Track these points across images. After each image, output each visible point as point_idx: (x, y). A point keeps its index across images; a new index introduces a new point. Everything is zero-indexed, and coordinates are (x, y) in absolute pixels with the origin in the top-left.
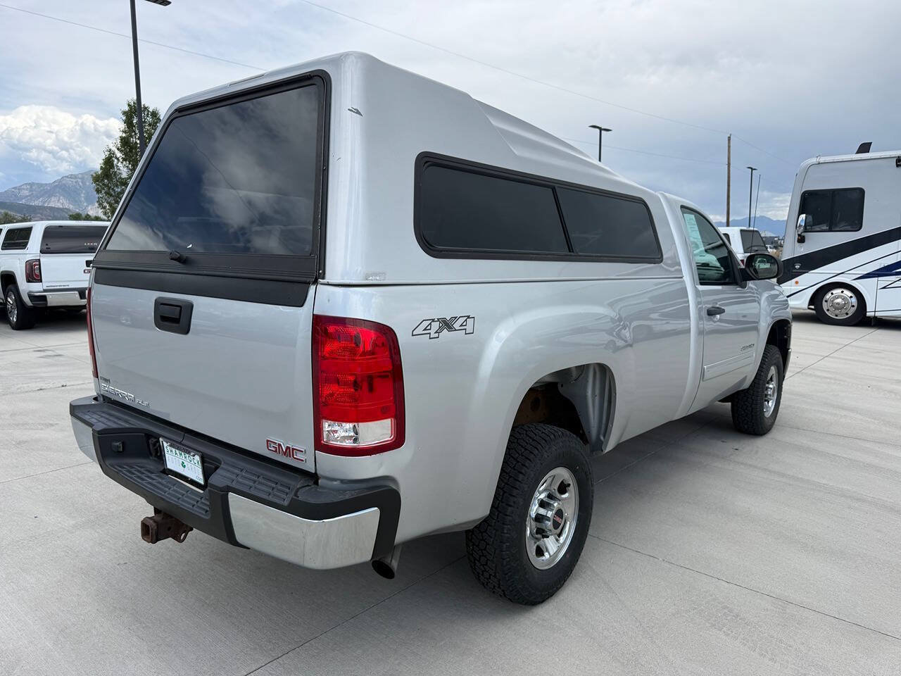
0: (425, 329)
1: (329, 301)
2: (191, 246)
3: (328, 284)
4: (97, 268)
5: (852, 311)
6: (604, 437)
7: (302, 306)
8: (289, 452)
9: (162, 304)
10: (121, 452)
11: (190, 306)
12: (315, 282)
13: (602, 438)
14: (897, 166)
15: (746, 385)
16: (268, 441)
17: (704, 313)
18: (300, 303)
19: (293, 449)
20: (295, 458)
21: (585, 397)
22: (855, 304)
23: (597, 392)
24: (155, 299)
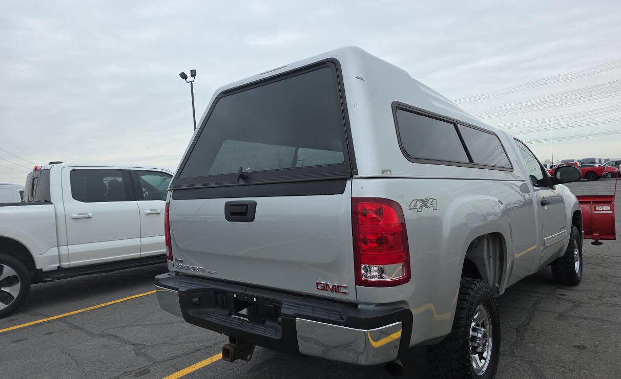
0: (415, 206)
1: (362, 188)
2: (249, 168)
3: (361, 178)
4: (174, 190)
6: (499, 284)
7: (342, 193)
8: (336, 289)
9: (231, 205)
10: (198, 304)
11: (255, 204)
12: (351, 177)
13: (497, 285)
15: (563, 253)
16: (317, 283)
17: (540, 204)
18: (341, 191)
19: (339, 286)
20: (340, 292)
21: (483, 258)
23: (491, 254)
24: (225, 203)
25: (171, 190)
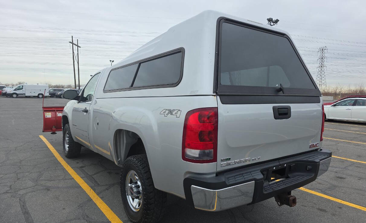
11: (290, 108)
24: (272, 107)
25: (217, 95)
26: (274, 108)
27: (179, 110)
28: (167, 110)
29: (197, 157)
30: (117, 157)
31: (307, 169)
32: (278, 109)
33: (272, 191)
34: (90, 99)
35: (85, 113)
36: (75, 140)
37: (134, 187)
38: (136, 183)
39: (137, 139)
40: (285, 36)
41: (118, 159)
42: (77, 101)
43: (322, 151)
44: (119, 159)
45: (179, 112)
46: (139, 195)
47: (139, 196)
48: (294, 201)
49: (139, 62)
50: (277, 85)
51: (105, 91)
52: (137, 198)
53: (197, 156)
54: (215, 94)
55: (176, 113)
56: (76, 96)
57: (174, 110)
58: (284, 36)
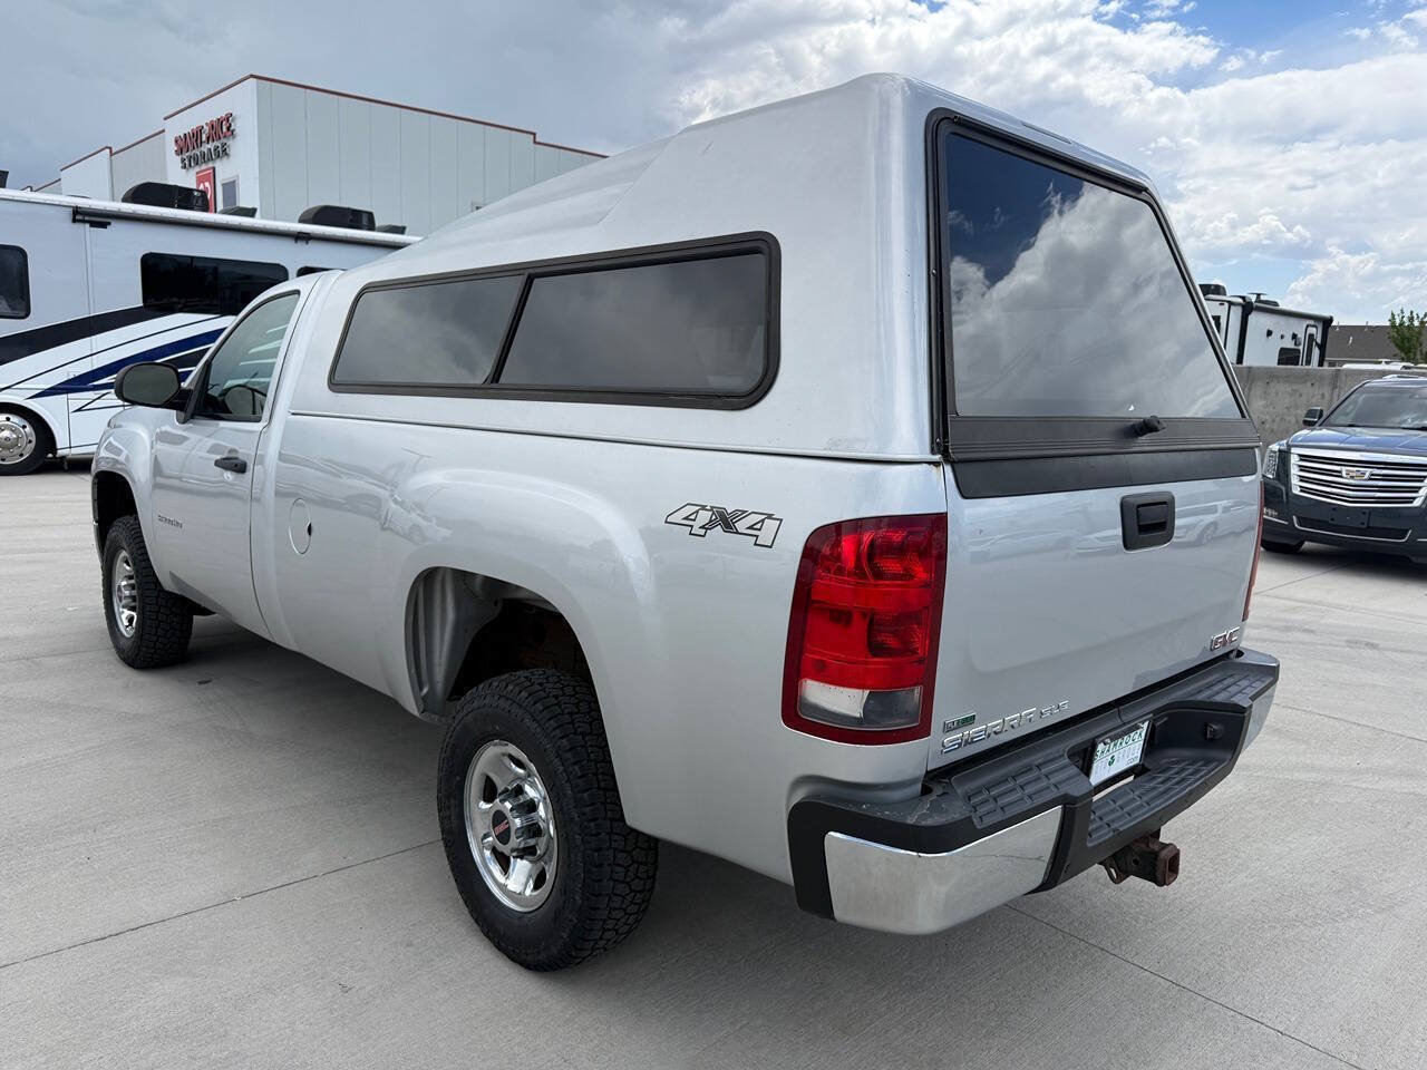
5: (28, 450)
14: (74, 221)
22: (33, 439)
24: (1119, 501)
25: (947, 459)
26: (1124, 505)
27: (770, 516)
28: (703, 508)
29: (855, 718)
30: (418, 680)
31: (1208, 736)
32: (1139, 506)
33: (1111, 834)
34: (254, 413)
35: (229, 476)
36: (168, 585)
37: (511, 810)
38: (519, 791)
39: (500, 604)
40: (1144, 195)
41: (421, 689)
42: (174, 412)
43: (1241, 660)
44: (425, 690)
45: (770, 525)
46: (532, 842)
47: (534, 847)
48: (1173, 865)
49: (527, 272)
50: (1132, 408)
51: (336, 384)
52: (526, 852)
53: (857, 712)
54: (937, 457)
55: (751, 528)
56: (173, 391)
57: (743, 514)
58: (1140, 196)
